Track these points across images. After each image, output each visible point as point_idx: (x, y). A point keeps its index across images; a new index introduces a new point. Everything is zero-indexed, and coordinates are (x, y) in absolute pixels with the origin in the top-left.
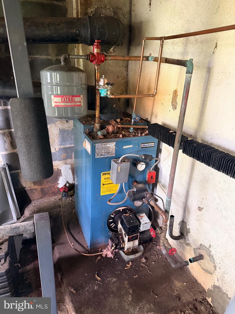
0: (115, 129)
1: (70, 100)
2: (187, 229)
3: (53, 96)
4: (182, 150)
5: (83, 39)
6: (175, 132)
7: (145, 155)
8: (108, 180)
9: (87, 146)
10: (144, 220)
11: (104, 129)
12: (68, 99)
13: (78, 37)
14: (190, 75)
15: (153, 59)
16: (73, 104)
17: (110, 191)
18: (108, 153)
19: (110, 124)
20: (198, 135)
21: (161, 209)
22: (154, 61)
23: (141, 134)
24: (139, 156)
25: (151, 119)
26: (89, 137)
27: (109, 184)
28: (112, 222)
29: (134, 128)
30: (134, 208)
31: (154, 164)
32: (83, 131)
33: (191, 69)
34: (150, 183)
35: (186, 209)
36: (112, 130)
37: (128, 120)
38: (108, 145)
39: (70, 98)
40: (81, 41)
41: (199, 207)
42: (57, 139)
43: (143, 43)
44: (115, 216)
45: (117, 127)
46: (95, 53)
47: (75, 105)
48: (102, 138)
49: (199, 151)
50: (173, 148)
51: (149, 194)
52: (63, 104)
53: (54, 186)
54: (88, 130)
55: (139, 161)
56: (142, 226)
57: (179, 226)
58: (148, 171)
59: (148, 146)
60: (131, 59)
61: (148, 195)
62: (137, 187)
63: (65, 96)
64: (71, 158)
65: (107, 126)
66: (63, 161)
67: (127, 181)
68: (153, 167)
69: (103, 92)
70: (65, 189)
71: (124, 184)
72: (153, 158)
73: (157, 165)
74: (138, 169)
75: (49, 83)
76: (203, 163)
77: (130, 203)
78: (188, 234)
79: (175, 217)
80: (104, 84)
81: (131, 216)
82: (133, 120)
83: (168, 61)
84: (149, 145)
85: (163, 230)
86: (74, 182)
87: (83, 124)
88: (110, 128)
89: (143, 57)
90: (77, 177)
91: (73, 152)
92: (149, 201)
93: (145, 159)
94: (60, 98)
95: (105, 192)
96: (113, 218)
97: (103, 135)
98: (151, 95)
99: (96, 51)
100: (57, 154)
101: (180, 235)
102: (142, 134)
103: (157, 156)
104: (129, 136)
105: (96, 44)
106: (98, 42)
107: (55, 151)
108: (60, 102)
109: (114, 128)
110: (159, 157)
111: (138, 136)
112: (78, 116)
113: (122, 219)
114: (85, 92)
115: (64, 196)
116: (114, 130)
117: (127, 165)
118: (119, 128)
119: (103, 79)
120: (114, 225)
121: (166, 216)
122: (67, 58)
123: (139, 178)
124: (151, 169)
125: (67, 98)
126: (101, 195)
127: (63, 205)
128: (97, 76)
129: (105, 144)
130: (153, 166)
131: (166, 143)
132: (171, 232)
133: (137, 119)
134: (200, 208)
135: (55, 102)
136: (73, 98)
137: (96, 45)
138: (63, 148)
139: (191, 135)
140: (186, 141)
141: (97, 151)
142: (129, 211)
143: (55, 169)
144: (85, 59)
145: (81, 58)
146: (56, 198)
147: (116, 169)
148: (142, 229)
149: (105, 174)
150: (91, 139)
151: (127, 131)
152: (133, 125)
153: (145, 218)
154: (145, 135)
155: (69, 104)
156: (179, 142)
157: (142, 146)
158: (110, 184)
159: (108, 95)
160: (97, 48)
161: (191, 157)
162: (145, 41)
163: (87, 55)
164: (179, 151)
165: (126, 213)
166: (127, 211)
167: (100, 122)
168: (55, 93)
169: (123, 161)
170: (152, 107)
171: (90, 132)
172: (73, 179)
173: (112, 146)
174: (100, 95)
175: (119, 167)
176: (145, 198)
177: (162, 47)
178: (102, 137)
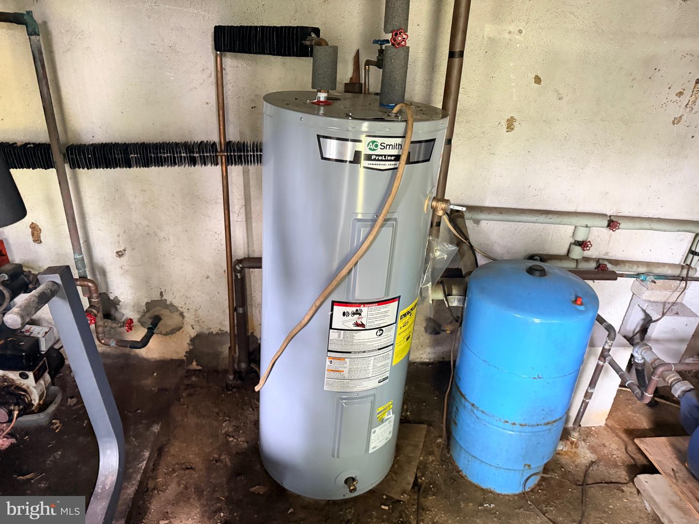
10: (38, 332)
41: (118, 253)
56: (41, 342)
78: (117, 306)
81: (9, 339)
134: (121, 251)
148: (45, 347)
153: (36, 330)
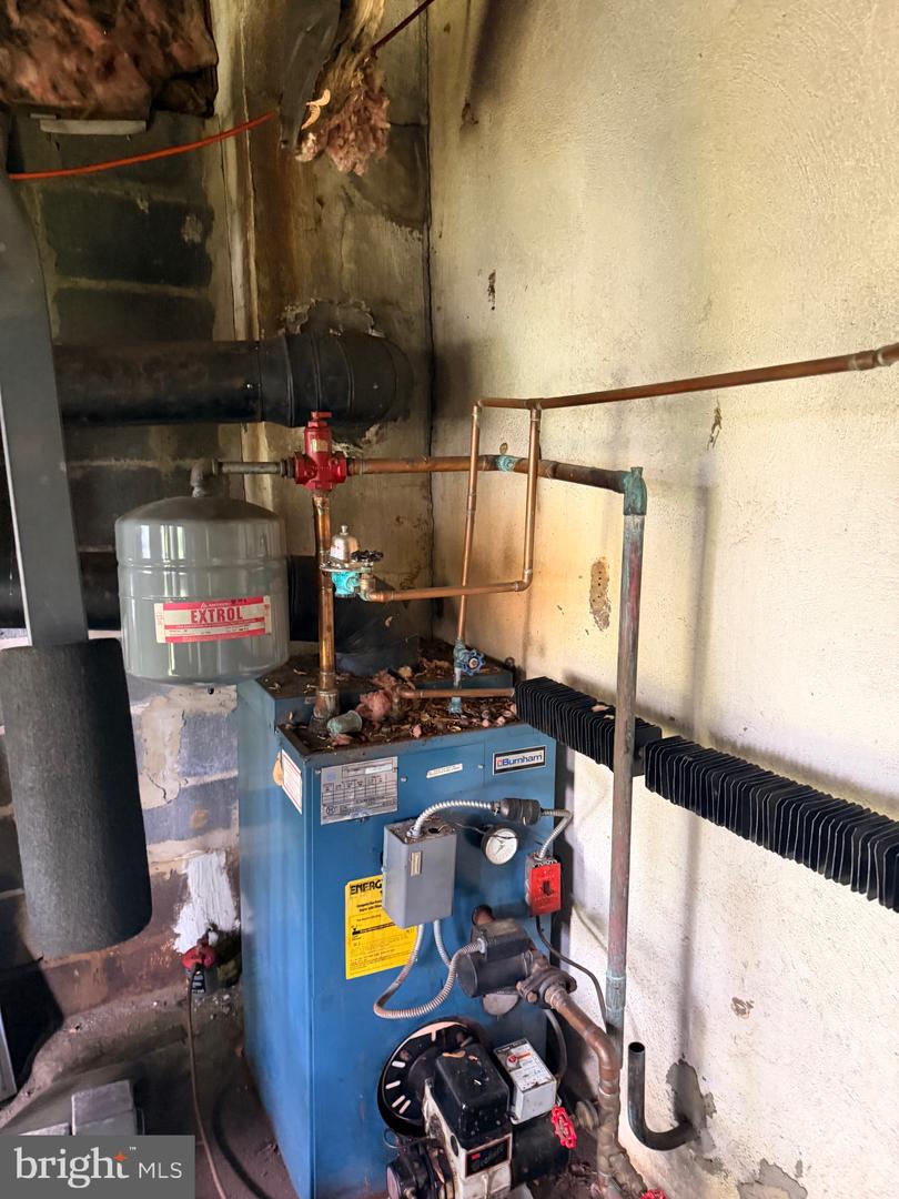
0: (396, 707)
1: (226, 615)
2: (701, 1096)
3: (161, 605)
4: (644, 777)
5: (268, 408)
6: (612, 711)
7: (510, 802)
8: (375, 912)
9: (289, 777)
10: (527, 1073)
11: (353, 708)
12: (215, 614)
13: (251, 403)
14: (637, 519)
15: (511, 465)
16: (237, 629)
17: (383, 959)
18: (371, 800)
19: (375, 689)
20: (696, 716)
21: (588, 1022)
22: (516, 470)
23: (493, 718)
24: (489, 806)
25: (525, 660)
26: (295, 746)
27: (378, 928)
28: (397, 1092)
29: (464, 700)
30: (483, 1022)
31: (551, 833)
32: (271, 720)
33: (639, 498)
34: (543, 912)
35: (687, 1014)
36: (382, 711)
37: (440, 668)
38: (368, 771)
39: (225, 609)
40: (263, 414)
41: (736, 1001)
42: (171, 754)
43: (475, 416)
44: (408, 1065)
45: (401, 699)
46: (311, 455)
47: (242, 634)
48: (343, 746)
49: (703, 779)
50: (612, 769)
51: (540, 961)
52: (197, 632)
53: (157, 948)
54: (291, 716)
55: (491, 826)
56: (519, 1097)
57: (669, 1088)
58: (529, 865)
59: (520, 764)
60: (438, 467)
61: (536, 967)
62: (490, 933)
63: (203, 605)
64: (227, 825)
65: (363, 697)
66: (194, 841)
67: (447, 911)
68: (547, 843)
69: (345, 581)
70: (204, 957)
71: (436, 925)
72: (542, 810)
73: (562, 835)
74: (491, 859)
75: (146, 562)
76: (724, 828)
77: (465, 1002)
78: (708, 1117)
79: (647, 1050)
80: (347, 553)
81: (472, 1058)
82: (457, 671)
83: (560, 472)
84: (523, 761)
85: (603, 1112)
86: (237, 923)
87: (273, 693)
88: (376, 705)
89: (479, 458)
90: (252, 904)
91: (234, 799)
92: (541, 990)
93: (513, 815)
94: (188, 613)
95: (364, 963)
96: (400, 1074)
97: (348, 734)
98: (512, 584)
99: (314, 447)
100: (173, 813)
101: (676, 1124)
102: (496, 718)
103: (560, 803)
104: (447, 731)
105: (316, 425)
106: (323, 419)
107: (164, 803)
108: (184, 627)
109: (391, 701)
110: (568, 808)
111: (480, 727)
112: (255, 669)
113: (438, 1073)
114: (279, 584)
115: (198, 988)
116: (391, 709)
117: (445, 845)
118: (410, 701)
119: (343, 538)
120: (408, 1102)
121: (610, 1051)
122: (211, 474)
123: (498, 895)
124: (542, 855)
125: (211, 612)
126: (349, 976)
127: (195, 1026)
128: (323, 527)
129: (356, 765)
130: (545, 839)
131: (584, 753)
132: (637, 1115)
133: (471, 666)
134: (742, 1003)
135: (167, 627)
136: (235, 608)
137: (314, 427)
138: (195, 788)
139: (672, 719)
140: (653, 744)
141: (326, 797)
142: (465, 1038)
143: (165, 873)
144: (278, 473)
145: (262, 470)
146: (166, 998)
147: (404, 863)
148: (522, 1111)
149: (362, 887)
150: (301, 752)
151: (438, 710)
152: (458, 689)
153: (529, 1065)
154: (508, 721)
155: (222, 630)
156: (628, 749)
157: (499, 763)
158: (384, 926)
159: (362, 592)
160: (320, 437)
161: (677, 803)
162: (480, 410)
163: (285, 462)
164: (631, 782)
165: (454, 1048)
166: (459, 1037)
167: (335, 685)
168: (166, 595)
169: (429, 830)
170: (523, 620)
171: (297, 724)
172: (234, 914)
173: (383, 771)
174: (334, 590)
175: (416, 857)
176: (523, 978)
177: (538, 432)
178: (344, 740)
